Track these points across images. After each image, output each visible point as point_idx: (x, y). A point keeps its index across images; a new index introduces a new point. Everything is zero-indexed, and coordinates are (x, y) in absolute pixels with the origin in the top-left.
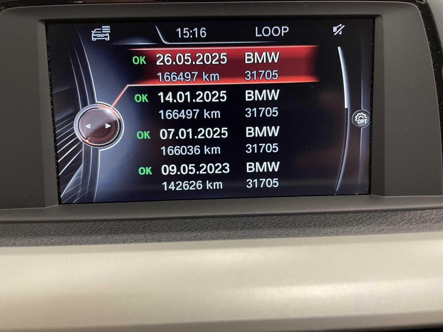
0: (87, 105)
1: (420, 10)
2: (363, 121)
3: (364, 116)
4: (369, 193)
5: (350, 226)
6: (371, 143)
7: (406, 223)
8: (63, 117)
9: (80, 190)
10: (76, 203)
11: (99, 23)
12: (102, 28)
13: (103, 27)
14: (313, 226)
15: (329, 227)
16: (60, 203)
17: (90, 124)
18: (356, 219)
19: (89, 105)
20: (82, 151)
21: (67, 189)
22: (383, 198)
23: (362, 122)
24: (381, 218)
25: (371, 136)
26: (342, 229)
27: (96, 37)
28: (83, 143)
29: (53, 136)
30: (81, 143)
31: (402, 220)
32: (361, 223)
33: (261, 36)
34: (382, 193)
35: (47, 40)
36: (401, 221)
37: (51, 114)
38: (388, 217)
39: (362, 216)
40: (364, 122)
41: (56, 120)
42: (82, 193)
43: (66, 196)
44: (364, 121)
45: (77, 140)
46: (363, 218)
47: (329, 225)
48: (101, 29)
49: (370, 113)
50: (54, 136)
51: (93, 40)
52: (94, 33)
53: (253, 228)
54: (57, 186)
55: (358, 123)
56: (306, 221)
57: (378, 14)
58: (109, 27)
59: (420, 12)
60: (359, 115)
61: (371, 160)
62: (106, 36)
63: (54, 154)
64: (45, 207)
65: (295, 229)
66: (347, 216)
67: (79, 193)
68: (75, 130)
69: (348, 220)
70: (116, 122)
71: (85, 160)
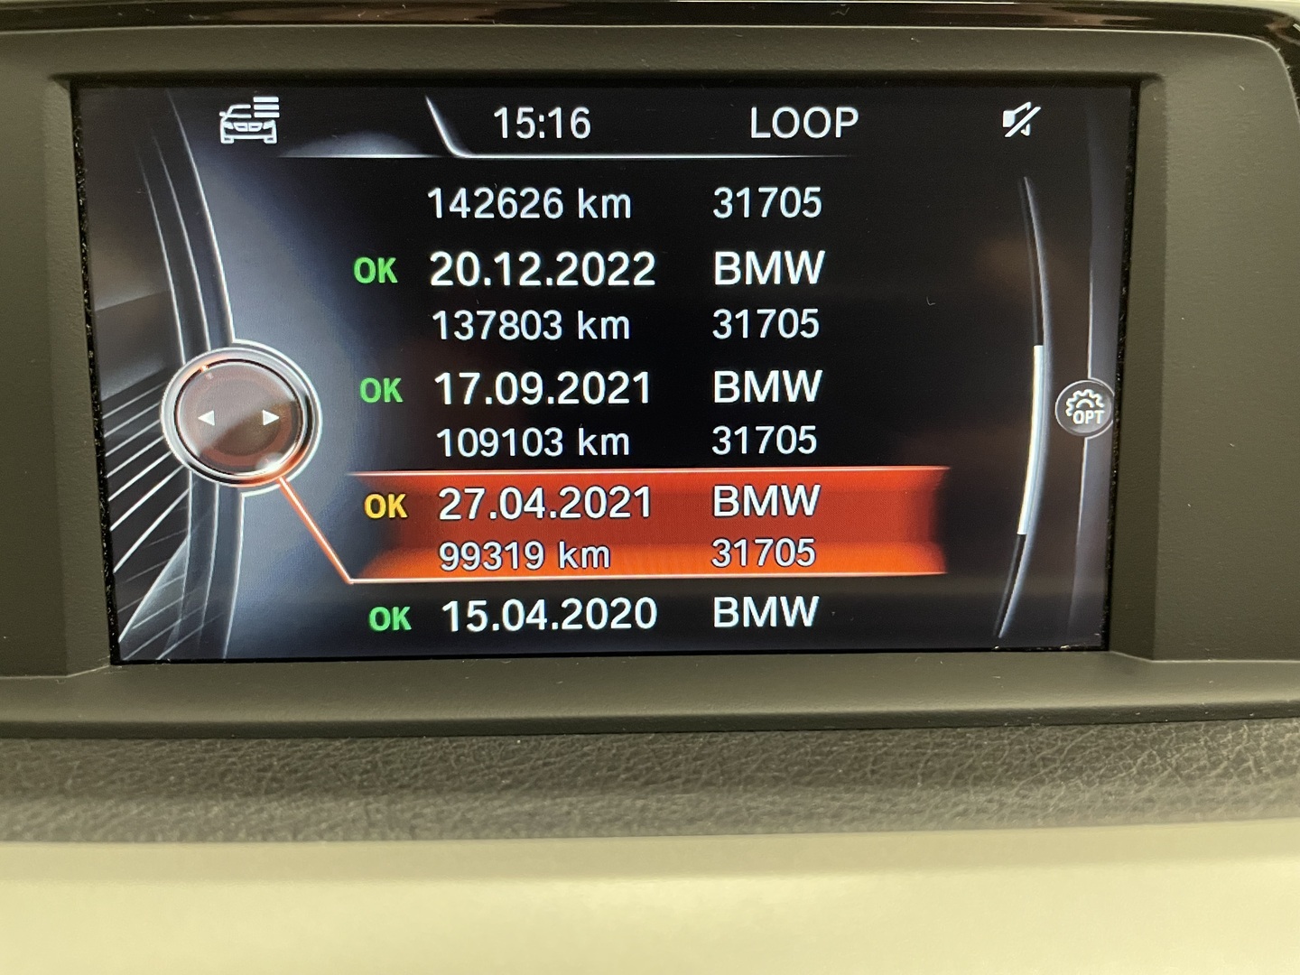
0: (203, 350)
1: (1287, 61)
2: (1092, 417)
3: (1096, 399)
4: (1105, 646)
5: (1042, 782)
6: (1116, 486)
7: (1226, 774)
8: (126, 386)
9: (179, 621)
10: (167, 662)
11: (243, 85)
12: (252, 104)
13: (256, 99)
14: (923, 782)
15: (975, 785)
16: (116, 660)
17: (212, 412)
18: (1061, 754)
19: (210, 351)
20: (186, 498)
21: (138, 615)
22: (1149, 664)
23: (1088, 418)
24: (1143, 749)
25: (1117, 465)
26: (1017, 794)
27: (233, 132)
28: (191, 471)
29: (94, 450)
30: (185, 470)
31: (1213, 759)
32: (1080, 771)
33: (768, 135)
34: (1145, 647)
35: (75, 140)
36: (1208, 765)
37: (88, 377)
38: (1167, 749)
39: (1082, 742)
40: (1094, 420)
41: (104, 397)
42: (185, 628)
43: (135, 638)
44: (1096, 415)
45: (172, 463)
46: (1085, 748)
47: (976, 778)
48: (248, 106)
49: (1116, 391)
50: (97, 446)
51: (223, 141)
52: (230, 120)
53: (724, 785)
54: (105, 605)
56: (901, 755)
57: (1151, 71)
58: (276, 99)
59: (1286, 68)
60: (1080, 398)
61: (1112, 543)
62: (265, 128)
63: (97, 506)
64: (66, 674)
65: (863, 792)
66: (1034, 740)
67: (174, 630)
68: (164, 431)
69: (1038, 757)
70: (295, 406)
71: (197, 527)
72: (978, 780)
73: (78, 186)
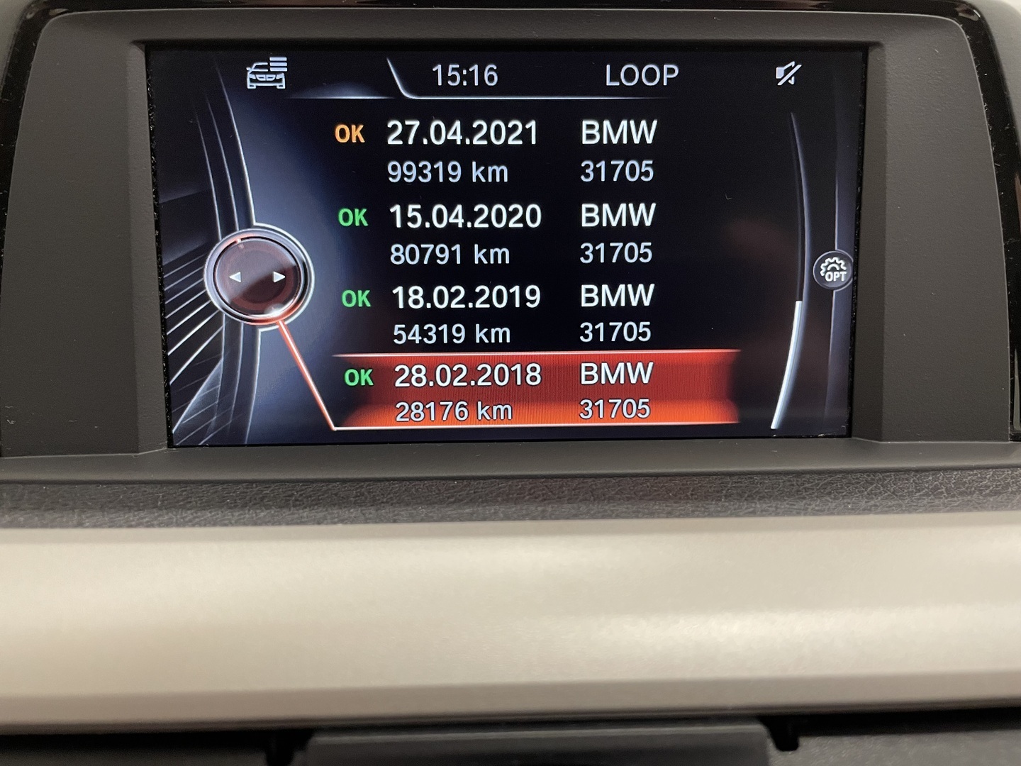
0: (234, 230)
1: (967, 33)
2: (838, 276)
3: (840, 264)
4: (849, 435)
5: (804, 498)
6: (855, 324)
7: (926, 494)
8: (180, 255)
9: (215, 418)
10: (207, 446)
11: (262, 50)
12: (269, 62)
13: (271, 59)
14: (726, 499)
15: (759, 500)
16: (171, 444)
17: (239, 273)
18: (817, 486)
19: (238, 231)
20: (221, 332)
21: (187, 414)
22: (879, 444)
23: (835, 277)
24: (872, 484)
25: (856, 309)
26: (787, 504)
27: (256, 81)
28: (225, 314)
29: (158, 299)
30: (220, 313)
31: (918, 488)
32: (830, 493)
33: (617, 84)
34: (876, 434)
35: (148, 86)
36: (915, 491)
38: (888, 483)
39: (832, 481)
40: (840, 279)
41: (164, 263)
42: (219, 423)
43: (185, 430)
44: (841, 275)
45: (211, 308)
46: (833, 484)
48: (267, 64)
49: (854, 258)
50: (160, 296)
51: (249, 87)
52: (253, 73)
54: (164, 406)
55: (827, 279)
56: (710, 487)
57: (875, 40)
58: (285, 59)
59: (966, 38)
60: (830, 263)
62: (277, 78)
63: (159, 337)
64: (138, 452)
65: (687, 503)
66: (799, 480)
67: (212, 424)
68: (206, 286)
69: (802, 487)
70: (296, 269)
71: (228, 352)
72: (761, 498)
73: (150, 117)
